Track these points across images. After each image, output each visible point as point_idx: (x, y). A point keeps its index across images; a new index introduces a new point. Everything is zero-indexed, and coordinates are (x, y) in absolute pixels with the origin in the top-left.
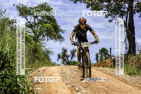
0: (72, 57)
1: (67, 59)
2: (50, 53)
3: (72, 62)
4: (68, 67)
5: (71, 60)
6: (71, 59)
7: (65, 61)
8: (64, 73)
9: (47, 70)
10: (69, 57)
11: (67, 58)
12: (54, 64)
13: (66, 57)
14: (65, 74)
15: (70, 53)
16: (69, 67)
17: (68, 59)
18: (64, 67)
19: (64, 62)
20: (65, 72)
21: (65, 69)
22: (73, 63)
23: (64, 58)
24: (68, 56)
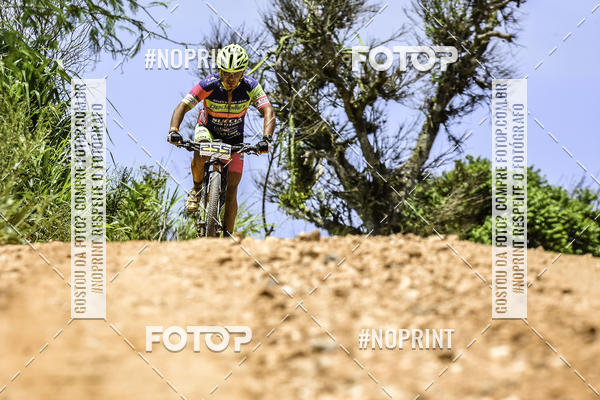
0: (444, 95)
1: (365, 128)
2: (81, 27)
3: (447, 187)
4: (374, 264)
5: (422, 155)
6: (432, 131)
7: (323, 168)
8: (306, 365)
9: (37, 300)
10: (392, 95)
11: (355, 113)
12: (138, 204)
13: (345, 94)
14: (322, 372)
15: (421, 28)
16: (395, 255)
17: (372, 128)
18: (317, 265)
19: (306, 177)
20: (329, 342)
21: (326, 291)
22: (449, 205)
23: (306, 116)
24: (382, 86)
